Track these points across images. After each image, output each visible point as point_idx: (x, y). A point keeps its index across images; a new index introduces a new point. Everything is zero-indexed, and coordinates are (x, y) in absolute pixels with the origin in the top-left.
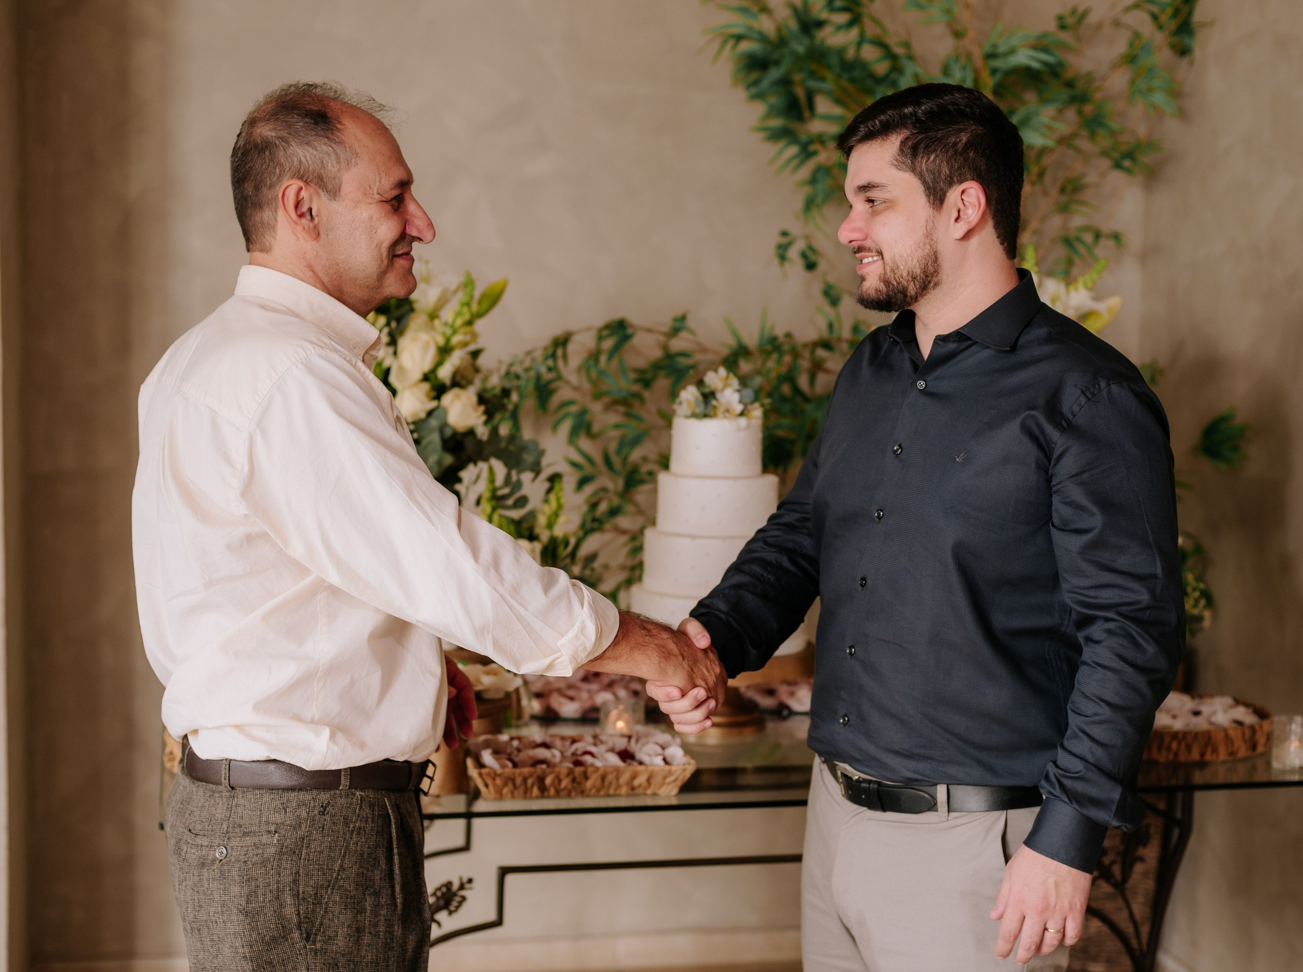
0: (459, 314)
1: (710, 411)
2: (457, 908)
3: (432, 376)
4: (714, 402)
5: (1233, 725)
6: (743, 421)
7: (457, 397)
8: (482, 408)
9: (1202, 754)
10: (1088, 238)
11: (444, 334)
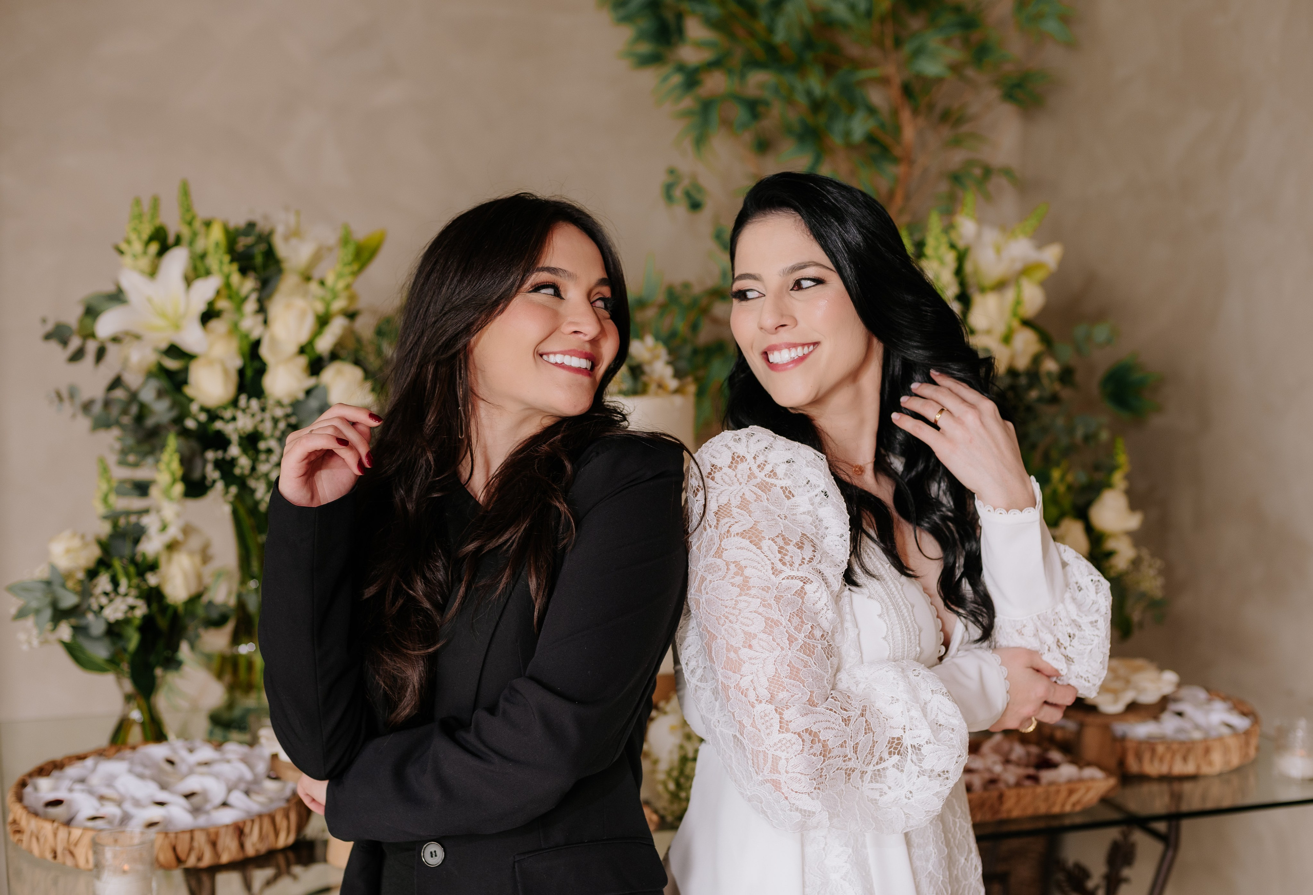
0: (340, 276)
1: (640, 387)
3: (308, 350)
4: (645, 378)
5: (1225, 731)
6: (678, 400)
7: (339, 372)
8: (368, 385)
9: (1198, 767)
10: (977, 172)
11: (323, 299)
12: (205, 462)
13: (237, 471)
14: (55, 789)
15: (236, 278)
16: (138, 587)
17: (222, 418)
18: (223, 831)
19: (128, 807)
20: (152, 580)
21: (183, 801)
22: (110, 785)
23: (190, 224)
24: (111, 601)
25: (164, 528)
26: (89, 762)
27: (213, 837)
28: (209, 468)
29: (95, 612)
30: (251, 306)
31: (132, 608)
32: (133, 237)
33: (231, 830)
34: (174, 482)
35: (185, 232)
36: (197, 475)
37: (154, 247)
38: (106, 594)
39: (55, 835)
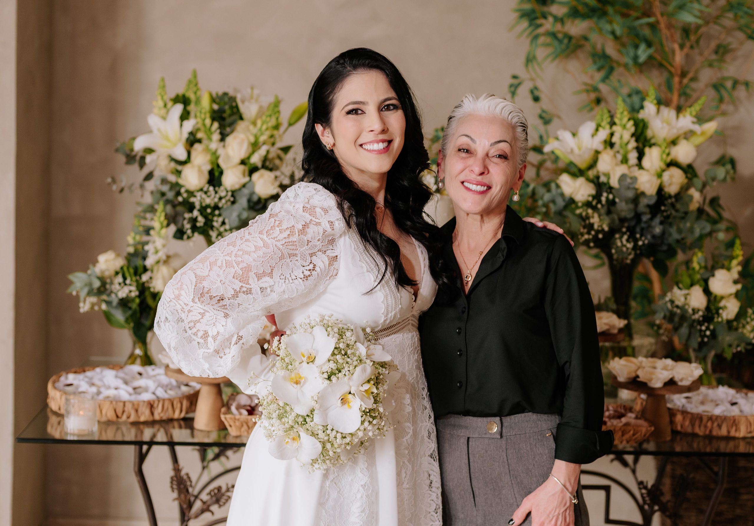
2: (225, 503)
3: (247, 161)
7: (262, 176)
8: (278, 183)
10: (728, 85)
11: (255, 135)
12: (184, 219)
13: (198, 224)
14: (74, 379)
15: (208, 121)
16: (137, 281)
17: (195, 196)
18: (141, 404)
19: (102, 390)
20: (145, 278)
21: (130, 390)
22: (101, 380)
23: (195, 93)
24: (122, 288)
25: (157, 252)
26: (98, 370)
27: (136, 406)
28: (185, 222)
29: (115, 293)
30: (216, 136)
31: (130, 291)
32: (159, 98)
33: (146, 404)
34: (162, 227)
35: (192, 97)
36: (180, 225)
37: (170, 104)
38: (120, 284)
39: (61, 398)
